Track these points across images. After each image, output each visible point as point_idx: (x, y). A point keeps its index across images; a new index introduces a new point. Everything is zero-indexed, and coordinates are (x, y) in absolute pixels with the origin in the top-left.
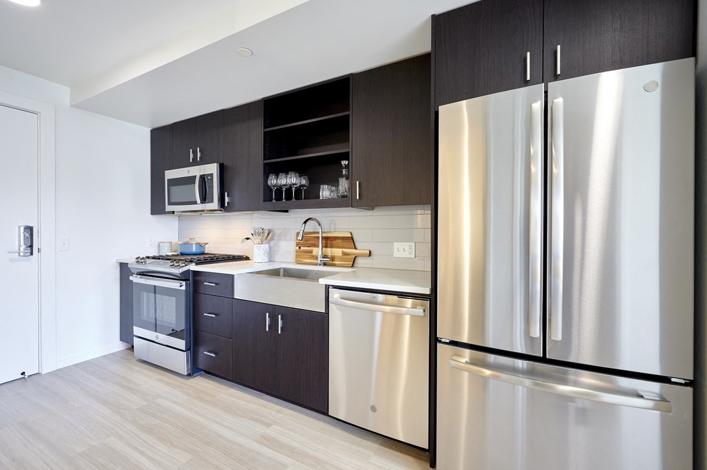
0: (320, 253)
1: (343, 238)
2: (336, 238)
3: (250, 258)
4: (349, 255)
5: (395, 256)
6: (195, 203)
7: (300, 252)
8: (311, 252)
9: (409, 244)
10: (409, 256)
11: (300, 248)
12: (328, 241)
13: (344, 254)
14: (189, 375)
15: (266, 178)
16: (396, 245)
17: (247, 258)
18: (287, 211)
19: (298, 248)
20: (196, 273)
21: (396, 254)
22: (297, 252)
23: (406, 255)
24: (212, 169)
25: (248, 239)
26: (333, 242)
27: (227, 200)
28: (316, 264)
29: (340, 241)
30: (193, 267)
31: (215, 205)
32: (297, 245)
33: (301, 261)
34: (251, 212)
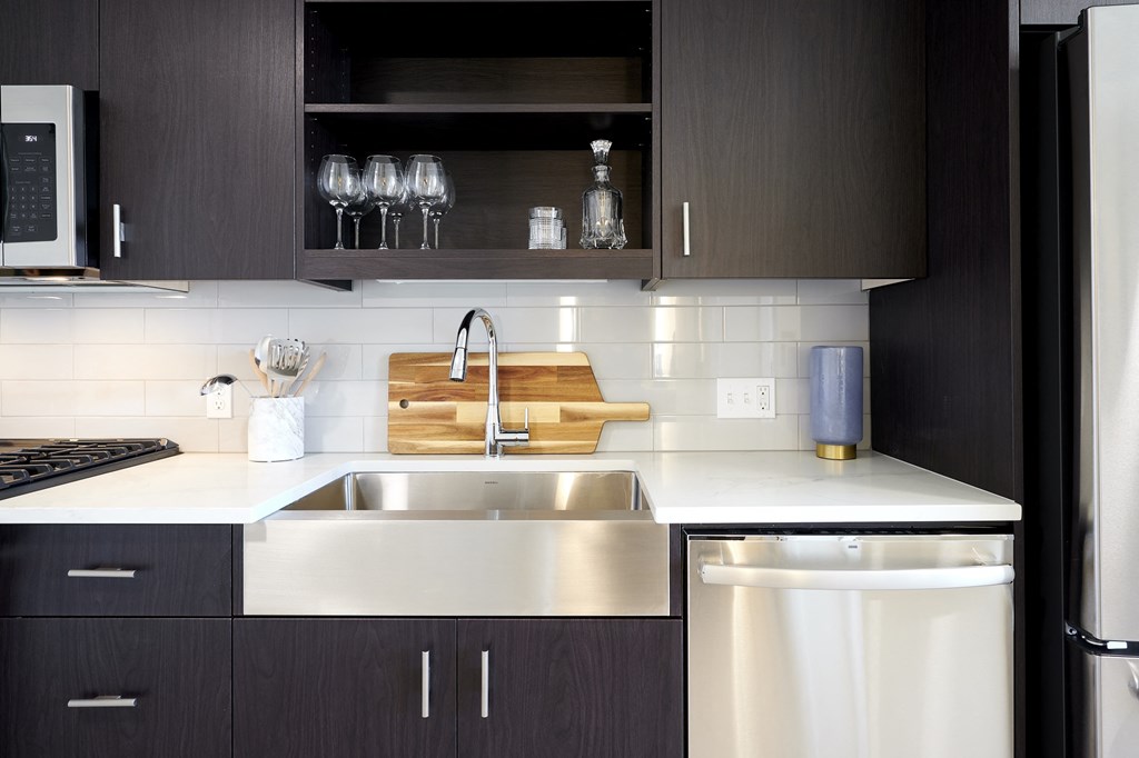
0: (492, 419)
1: (565, 372)
2: (537, 371)
3: (181, 448)
4: (585, 418)
5: (720, 415)
7: (409, 417)
8: (450, 415)
9: (760, 382)
10: (761, 414)
11: (403, 404)
12: (514, 381)
13: (568, 416)
15: (314, 165)
16: (724, 387)
17: (172, 450)
18: (346, 285)
19: (396, 405)
21: (724, 410)
22: (391, 416)
23: (753, 411)
25: (227, 380)
26: (529, 383)
27: (119, 232)
28: (481, 453)
29: (554, 379)
31: (63, 249)
32: (392, 395)
33: (413, 447)
34: (183, 285)
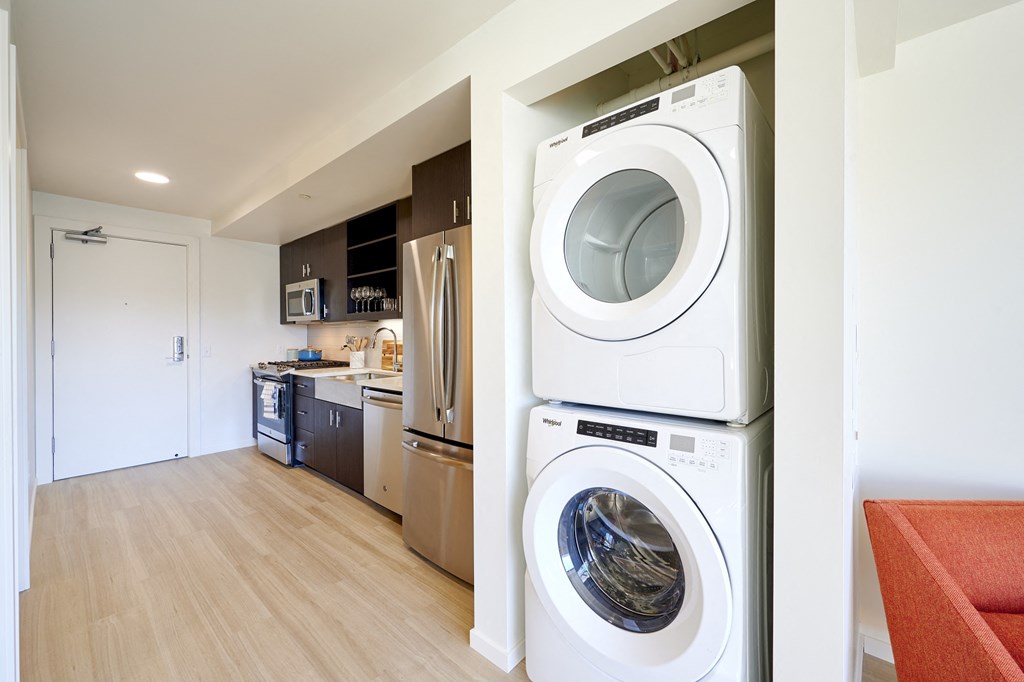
6: (302, 314)
14: (289, 465)
15: (350, 291)
20: (295, 377)
24: (314, 283)
27: (325, 311)
30: (292, 371)
31: (317, 317)
